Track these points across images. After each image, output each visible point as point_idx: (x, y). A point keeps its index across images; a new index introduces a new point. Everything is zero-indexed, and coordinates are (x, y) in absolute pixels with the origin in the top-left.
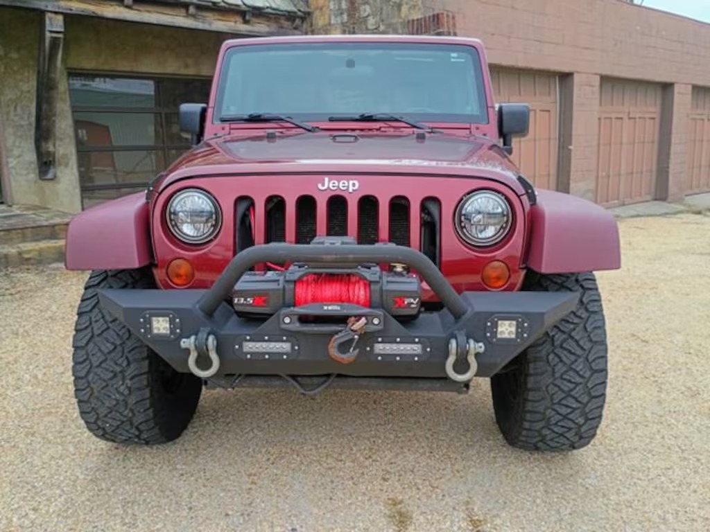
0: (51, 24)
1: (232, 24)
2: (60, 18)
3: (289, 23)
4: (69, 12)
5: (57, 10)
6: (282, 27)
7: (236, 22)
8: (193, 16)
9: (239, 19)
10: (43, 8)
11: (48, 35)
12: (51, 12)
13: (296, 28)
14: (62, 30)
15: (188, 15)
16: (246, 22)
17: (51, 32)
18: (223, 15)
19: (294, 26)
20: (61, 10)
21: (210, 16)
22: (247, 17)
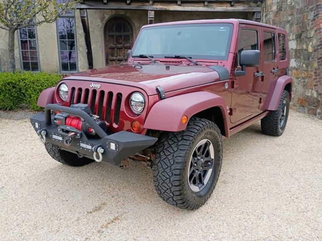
0: (150, 15)
1: (225, 7)
2: (153, 12)
3: (254, 4)
4: (156, 9)
5: (152, 9)
6: (251, 6)
7: (227, 7)
8: (207, 6)
9: (229, 5)
10: (147, 9)
11: (149, 19)
12: (150, 10)
13: (258, 6)
14: (153, 17)
15: (205, 6)
16: (232, 6)
17: (150, 18)
18: (221, 4)
19: (257, 5)
20: (153, 9)
21: (214, 5)
22: (232, 4)
